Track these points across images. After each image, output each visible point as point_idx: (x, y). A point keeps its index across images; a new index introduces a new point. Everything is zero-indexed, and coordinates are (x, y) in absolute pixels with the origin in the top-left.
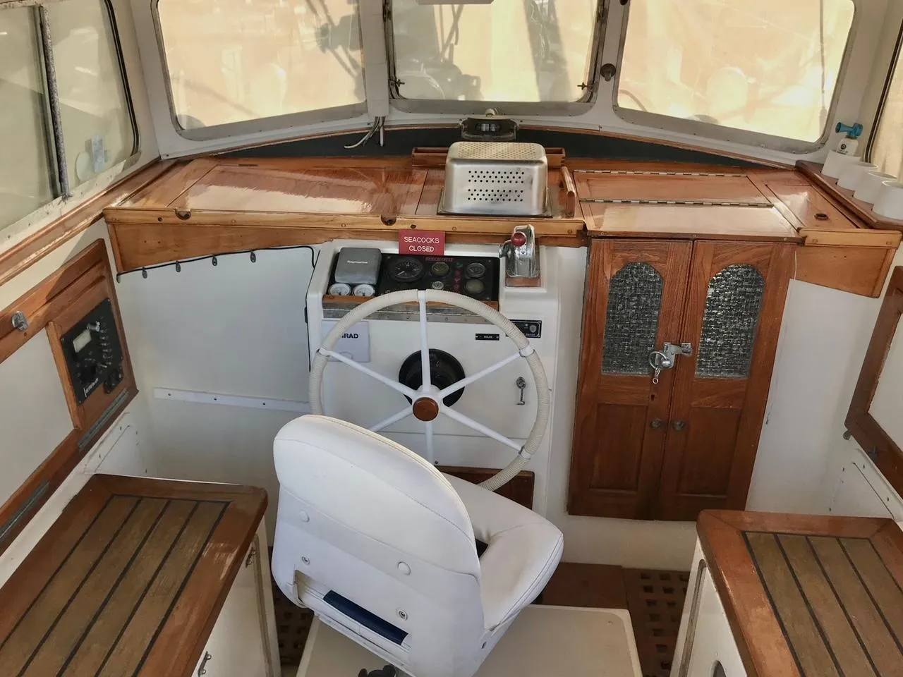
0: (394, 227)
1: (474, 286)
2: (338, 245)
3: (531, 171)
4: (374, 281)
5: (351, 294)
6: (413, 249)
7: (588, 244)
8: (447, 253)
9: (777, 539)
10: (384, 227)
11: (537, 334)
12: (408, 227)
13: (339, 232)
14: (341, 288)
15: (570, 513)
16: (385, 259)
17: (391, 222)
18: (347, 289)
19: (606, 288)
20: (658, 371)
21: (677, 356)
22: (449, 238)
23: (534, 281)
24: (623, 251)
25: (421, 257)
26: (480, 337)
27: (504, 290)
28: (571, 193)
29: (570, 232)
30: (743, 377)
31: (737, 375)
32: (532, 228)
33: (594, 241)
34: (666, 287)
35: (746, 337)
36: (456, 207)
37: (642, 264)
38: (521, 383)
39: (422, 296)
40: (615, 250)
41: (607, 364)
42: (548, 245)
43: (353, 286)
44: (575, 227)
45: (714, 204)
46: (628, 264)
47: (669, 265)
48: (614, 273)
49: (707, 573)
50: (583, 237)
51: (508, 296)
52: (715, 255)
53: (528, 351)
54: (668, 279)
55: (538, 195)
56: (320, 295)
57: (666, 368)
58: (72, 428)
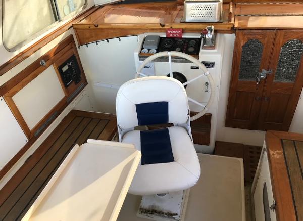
0: (164, 28)
1: (191, 49)
2: (146, 35)
3: (216, 5)
4: (156, 48)
5: (148, 53)
6: (171, 36)
7: (235, 33)
8: (183, 37)
9: (294, 142)
10: (161, 28)
11: (213, 66)
12: (169, 27)
13: (146, 30)
14: (146, 50)
15: (226, 126)
16: (161, 39)
17: (164, 26)
18: (147, 51)
19: (241, 49)
20: (259, 80)
21: (267, 74)
22: (184, 31)
23: (213, 47)
24: (248, 35)
25: (173, 39)
26: (192, 68)
27: (202, 50)
28: (231, 13)
29: (229, 28)
30: (293, 82)
31: (290, 81)
32: (213, 27)
33: (237, 31)
34: (264, 49)
35: (295, 67)
36: (188, 20)
37: (256, 40)
38: (207, 84)
39: (170, 54)
40: (245, 35)
41: (241, 77)
42: (220, 33)
43: (149, 50)
44: (230, 26)
45: (288, 15)
46: (249, 40)
47: (266, 40)
48: (244, 43)
49: (266, 153)
50: (233, 30)
51: (203, 53)
52: (285, 36)
53: (207, 73)
54: (265, 45)
55: (218, 14)
56: (138, 53)
57: (262, 79)
58: (64, 95)
